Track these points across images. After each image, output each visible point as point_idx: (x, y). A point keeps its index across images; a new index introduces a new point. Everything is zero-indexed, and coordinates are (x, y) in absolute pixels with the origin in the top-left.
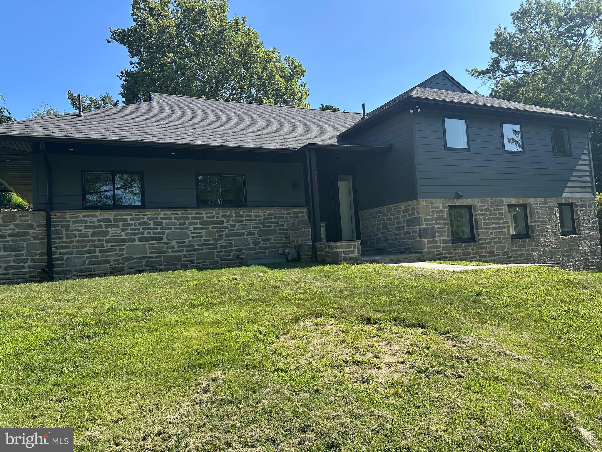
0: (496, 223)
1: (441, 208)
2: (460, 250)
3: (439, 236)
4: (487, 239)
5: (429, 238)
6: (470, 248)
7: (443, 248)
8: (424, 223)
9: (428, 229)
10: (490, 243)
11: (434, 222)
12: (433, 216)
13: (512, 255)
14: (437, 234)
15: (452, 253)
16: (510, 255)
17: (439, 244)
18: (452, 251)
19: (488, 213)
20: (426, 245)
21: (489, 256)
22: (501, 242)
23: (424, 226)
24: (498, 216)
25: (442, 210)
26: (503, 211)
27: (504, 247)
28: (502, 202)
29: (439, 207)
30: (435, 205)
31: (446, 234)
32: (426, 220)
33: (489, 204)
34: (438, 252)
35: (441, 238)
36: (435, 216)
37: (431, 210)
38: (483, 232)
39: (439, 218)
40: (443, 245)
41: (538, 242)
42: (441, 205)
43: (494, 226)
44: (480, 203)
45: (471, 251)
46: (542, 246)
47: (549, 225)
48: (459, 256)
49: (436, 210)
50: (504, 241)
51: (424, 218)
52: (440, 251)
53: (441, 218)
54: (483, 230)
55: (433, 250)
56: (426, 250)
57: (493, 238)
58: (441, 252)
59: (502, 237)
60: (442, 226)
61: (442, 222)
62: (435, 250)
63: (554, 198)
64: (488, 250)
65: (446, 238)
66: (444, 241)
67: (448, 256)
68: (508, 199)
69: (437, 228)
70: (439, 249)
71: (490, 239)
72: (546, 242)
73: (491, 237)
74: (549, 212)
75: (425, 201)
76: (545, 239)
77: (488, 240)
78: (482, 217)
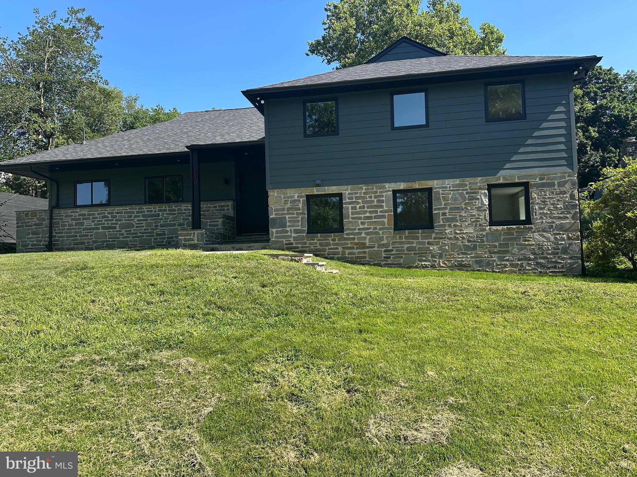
0: (370, 212)
1: (296, 198)
2: (316, 240)
3: (289, 226)
4: (355, 229)
5: (277, 228)
6: (330, 239)
7: (294, 237)
8: (274, 213)
9: (277, 219)
10: (360, 234)
11: (286, 212)
12: (285, 206)
13: (393, 247)
14: (288, 224)
15: (306, 243)
16: (390, 248)
17: (289, 234)
18: (305, 241)
19: (360, 201)
20: (274, 235)
21: (357, 248)
22: (377, 233)
23: (274, 216)
24: (375, 203)
25: (296, 200)
26: (384, 199)
27: (382, 239)
28: (385, 187)
29: (293, 197)
30: (288, 195)
31: (300, 224)
32: (276, 210)
33: (364, 191)
34: (287, 242)
35: (293, 229)
36: (289, 205)
37: (283, 200)
38: (350, 222)
39: (291, 208)
40: (294, 235)
41: (442, 233)
42: (296, 195)
43: (368, 215)
44: (349, 190)
45: (331, 242)
46: (450, 239)
47: (466, 212)
48: (314, 246)
49: (289, 200)
50: (381, 232)
51: (273, 208)
52: (290, 241)
53: (294, 208)
54: (350, 220)
55: (282, 240)
56: (274, 239)
57: (364, 229)
58: (292, 241)
59: (378, 227)
60: (295, 215)
61: (295, 212)
62: (284, 240)
63: (479, 179)
64: (356, 241)
65: (300, 228)
66: (296, 231)
67: (300, 246)
68: (394, 184)
69: (289, 218)
70: (290, 239)
71: (359, 229)
72: (456, 233)
73: (361, 227)
74: (467, 196)
75: (276, 192)
76: (455, 230)
77: (357, 231)
78: (350, 206)
